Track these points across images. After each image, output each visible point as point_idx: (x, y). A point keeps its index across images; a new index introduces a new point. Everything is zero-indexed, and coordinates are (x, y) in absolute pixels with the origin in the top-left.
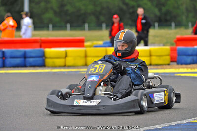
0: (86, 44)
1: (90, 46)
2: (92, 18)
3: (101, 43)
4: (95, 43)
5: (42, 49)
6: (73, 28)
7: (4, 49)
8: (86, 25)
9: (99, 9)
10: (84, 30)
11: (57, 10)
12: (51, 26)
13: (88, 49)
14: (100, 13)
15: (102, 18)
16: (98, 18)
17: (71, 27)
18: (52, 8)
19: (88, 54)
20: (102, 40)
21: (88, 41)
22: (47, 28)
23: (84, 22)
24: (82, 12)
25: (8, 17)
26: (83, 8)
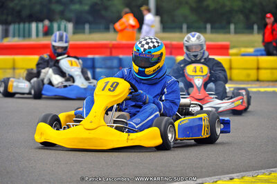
0: (231, 51)
1: (236, 55)
2: (241, 17)
3: (251, 50)
4: (244, 50)
5: (173, 56)
6: (215, 29)
7: (121, 56)
8: (232, 27)
9: (248, 5)
10: (229, 32)
11: (194, 5)
12: (185, 26)
13: (233, 58)
14: (251, 11)
15: (253, 17)
16: (247, 17)
17: (212, 28)
18: (187, 3)
19: (234, 65)
20: (253, 47)
21: (234, 47)
22: (180, 29)
23: (229, 23)
24: (227, 9)
25: (126, 13)
26: (228, 3)
